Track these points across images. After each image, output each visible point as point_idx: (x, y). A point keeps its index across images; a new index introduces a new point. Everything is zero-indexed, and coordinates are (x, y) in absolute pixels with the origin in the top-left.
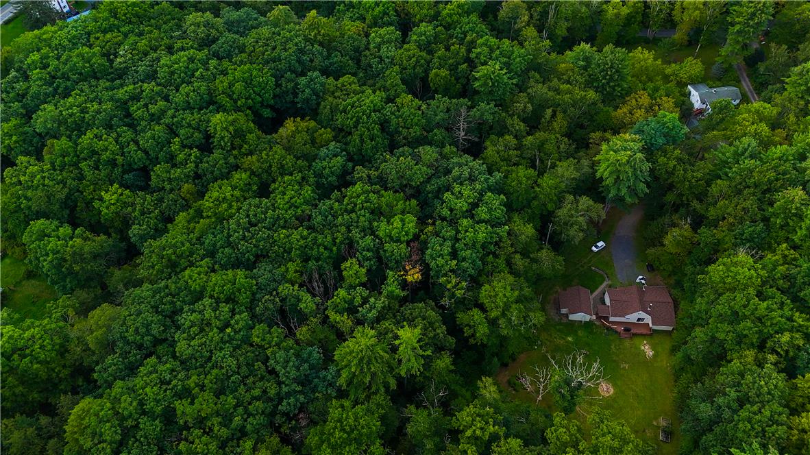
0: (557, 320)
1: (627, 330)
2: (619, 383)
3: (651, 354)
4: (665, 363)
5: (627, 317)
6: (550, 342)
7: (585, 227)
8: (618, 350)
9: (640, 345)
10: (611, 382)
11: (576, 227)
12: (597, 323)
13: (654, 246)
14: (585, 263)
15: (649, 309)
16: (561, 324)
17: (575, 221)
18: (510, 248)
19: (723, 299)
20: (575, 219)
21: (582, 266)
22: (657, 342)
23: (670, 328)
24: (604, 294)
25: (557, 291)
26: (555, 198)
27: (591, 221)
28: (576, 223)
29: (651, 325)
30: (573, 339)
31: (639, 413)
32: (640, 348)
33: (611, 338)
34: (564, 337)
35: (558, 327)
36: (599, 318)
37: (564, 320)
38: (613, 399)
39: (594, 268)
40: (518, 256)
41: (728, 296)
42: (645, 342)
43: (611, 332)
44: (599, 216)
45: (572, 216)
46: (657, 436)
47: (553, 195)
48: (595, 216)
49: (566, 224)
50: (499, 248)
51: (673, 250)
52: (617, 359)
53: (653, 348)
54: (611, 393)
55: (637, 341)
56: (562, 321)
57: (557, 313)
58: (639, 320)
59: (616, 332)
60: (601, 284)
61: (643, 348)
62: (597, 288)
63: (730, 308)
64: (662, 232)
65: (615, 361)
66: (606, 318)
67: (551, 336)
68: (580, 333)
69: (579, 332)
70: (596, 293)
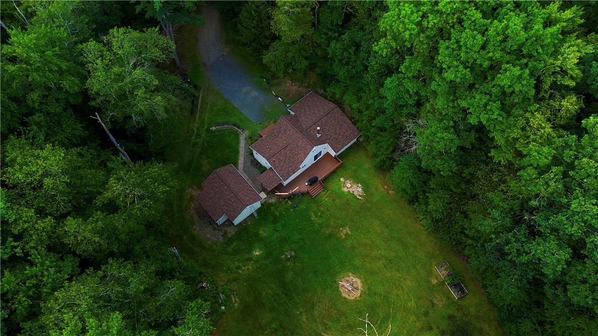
0: (221, 239)
1: (313, 182)
2: (357, 262)
3: (360, 190)
4: (382, 189)
5: (301, 166)
6: (235, 280)
7: (156, 82)
8: (321, 216)
9: (340, 188)
10: (349, 271)
11: (140, 92)
12: (273, 200)
13: (266, 47)
14: (198, 129)
15: (318, 136)
16: (229, 241)
17: (132, 83)
18: (40, 225)
19: (443, 57)
20: (127, 80)
21: (198, 135)
22: (354, 168)
23: (355, 140)
24: (252, 154)
25: (192, 197)
26: (64, 65)
27: (159, 66)
28: (135, 85)
29: (333, 153)
30: (260, 249)
31: (408, 283)
32: (343, 193)
33: (303, 206)
34: (247, 256)
35: (230, 249)
36: (271, 193)
37: (231, 232)
38: (369, 292)
39: (214, 128)
40: (71, 224)
41: (447, 48)
42: (342, 180)
43: (296, 200)
44: (163, 50)
45: (120, 77)
46: (449, 296)
47: (55, 60)
48: (157, 53)
49: (122, 96)
50: (18, 238)
51: (297, 35)
52: (330, 230)
53: (356, 179)
54: (360, 287)
55: (332, 186)
56: (230, 235)
57: (214, 229)
58: (316, 157)
59: (303, 194)
60: (238, 143)
61: (345, 190)
62: (237, 152)
63: (465, 64)
64: (261, 20)
65: (330, 236)
66: (280, 187)
67: (229, 269)
68: (264, 232)
69: (261, 232)
70: (241, 160)
